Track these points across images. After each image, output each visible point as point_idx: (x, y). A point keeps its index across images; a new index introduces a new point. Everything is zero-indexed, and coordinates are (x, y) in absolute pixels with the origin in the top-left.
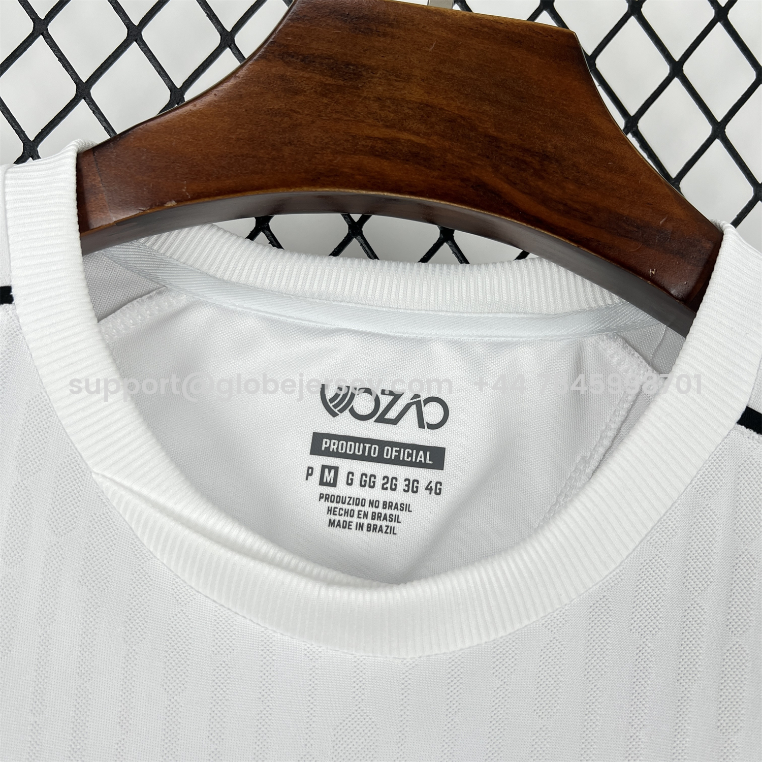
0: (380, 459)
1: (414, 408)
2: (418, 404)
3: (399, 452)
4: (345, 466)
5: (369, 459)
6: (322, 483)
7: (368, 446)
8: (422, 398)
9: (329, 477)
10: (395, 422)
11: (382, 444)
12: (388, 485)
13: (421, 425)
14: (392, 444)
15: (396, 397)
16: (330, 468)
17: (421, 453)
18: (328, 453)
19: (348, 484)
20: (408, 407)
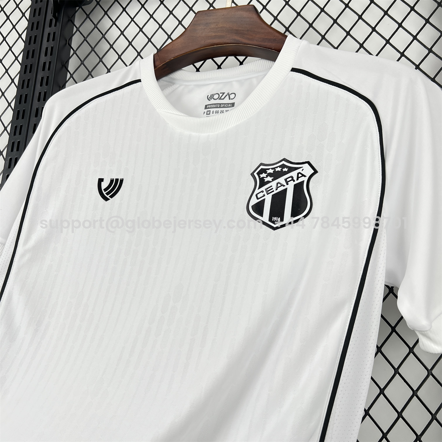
0: (220, 107)
1: (228, 96)
2: (229, 95)
3: (224, 105)
4: (212, 110)
5: (218, 107)
6: (207, 114)
7: (217, 105)
8: (230, 94)
9: (208, 113)
10: (223, 99)
11: (220, 104)
12: (222, 112)
13: (230, 99)
14: (223, 104)
15: (224, 93)
16: (209, 111)
17: (230, 105)
18: (208, 108)
19: (213, 113)
20: (226, 95)
